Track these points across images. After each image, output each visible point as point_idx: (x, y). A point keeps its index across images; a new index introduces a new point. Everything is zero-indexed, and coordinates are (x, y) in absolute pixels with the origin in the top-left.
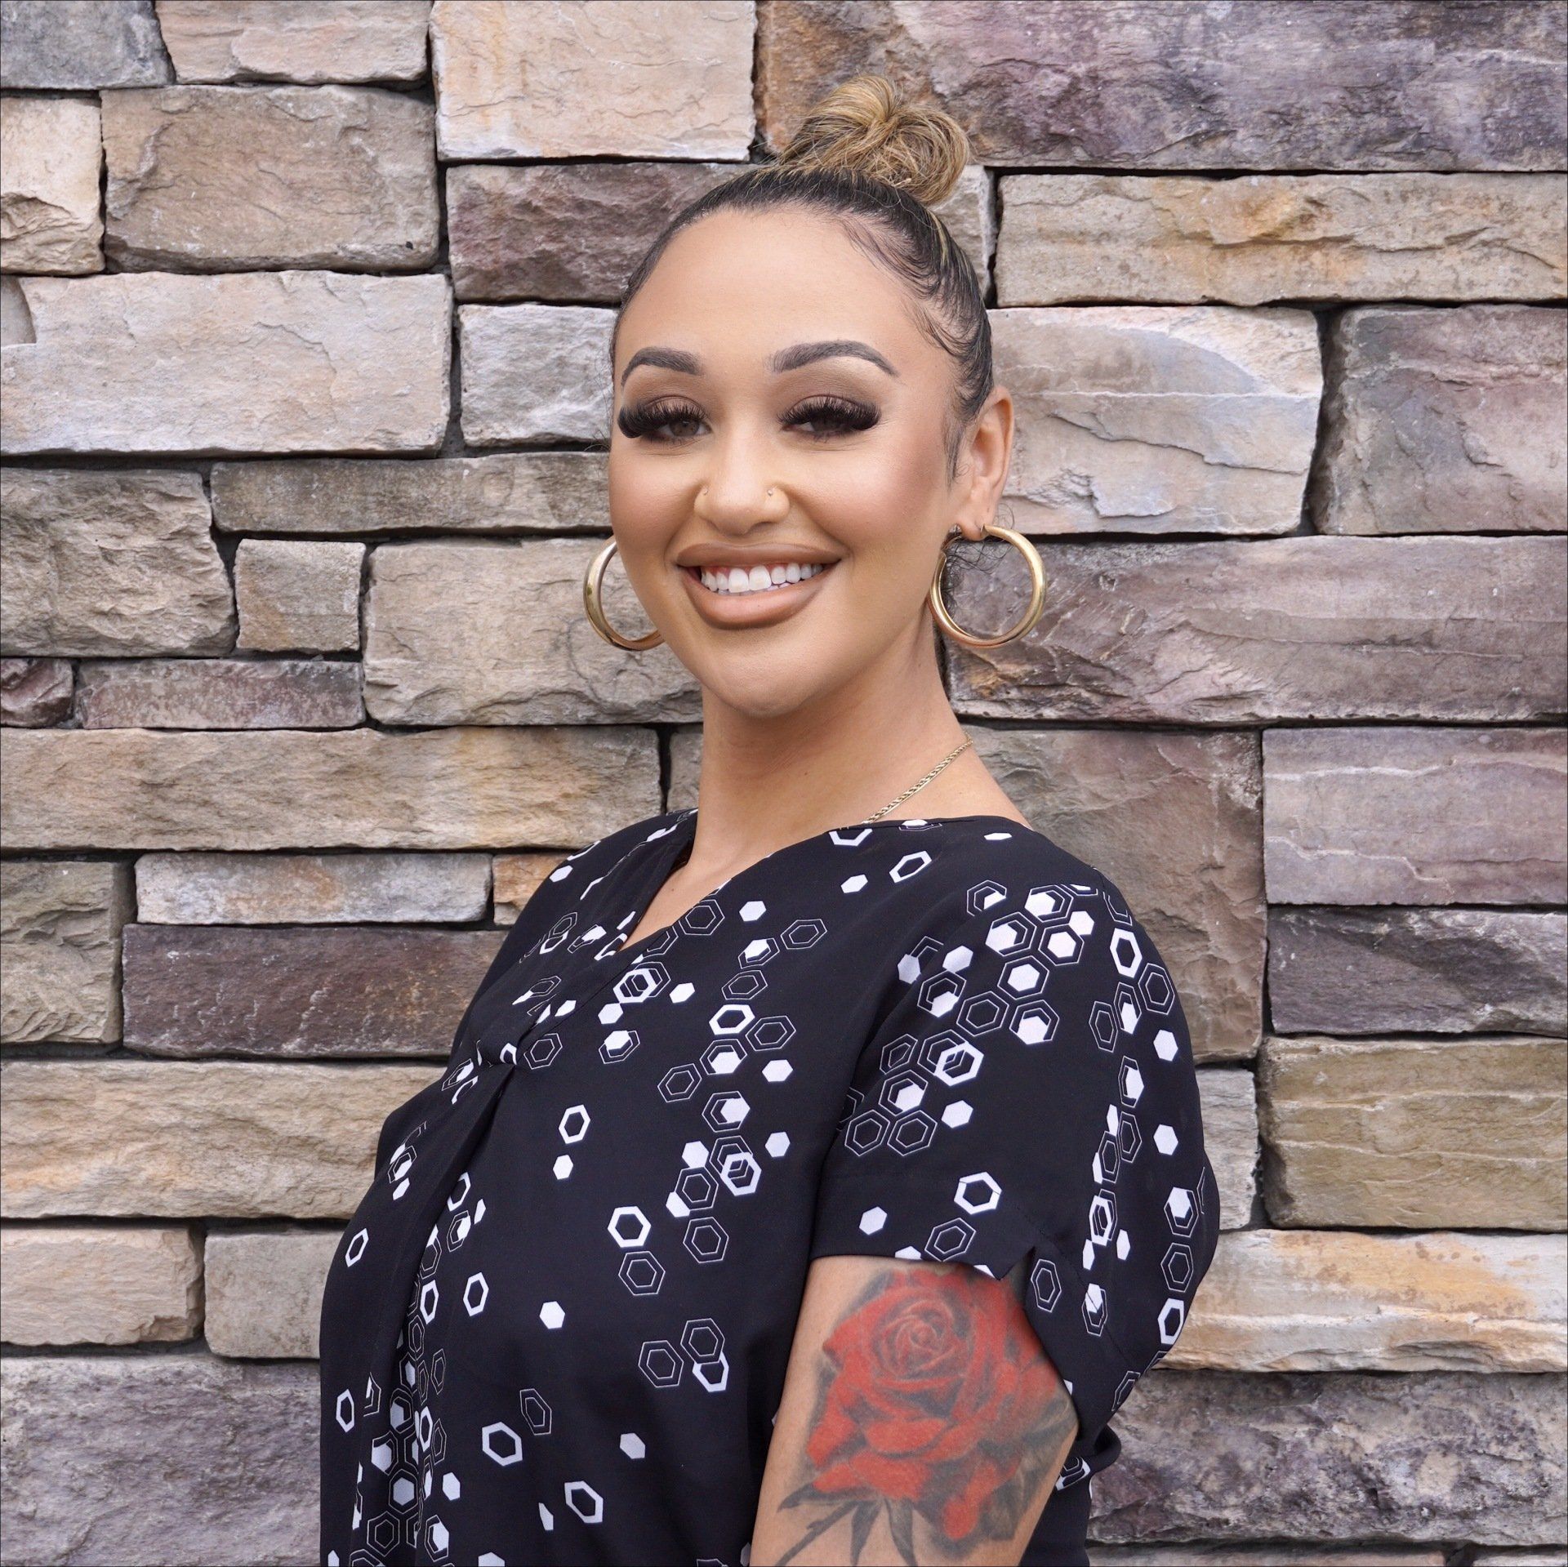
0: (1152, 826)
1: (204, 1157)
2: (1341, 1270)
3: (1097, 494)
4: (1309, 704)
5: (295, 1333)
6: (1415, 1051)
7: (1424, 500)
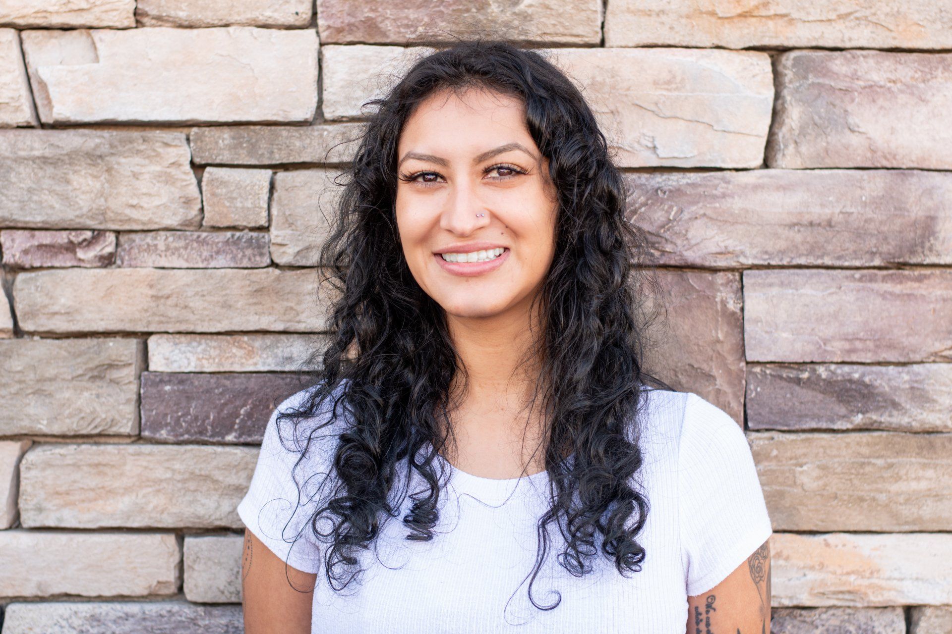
0: (686, 320)
1: (184, 495)
2: (785, 553)
3: (658, 146)
4: (766, 257)
5: (232, 589)
6: (823, 438)
7: (827, 151)
